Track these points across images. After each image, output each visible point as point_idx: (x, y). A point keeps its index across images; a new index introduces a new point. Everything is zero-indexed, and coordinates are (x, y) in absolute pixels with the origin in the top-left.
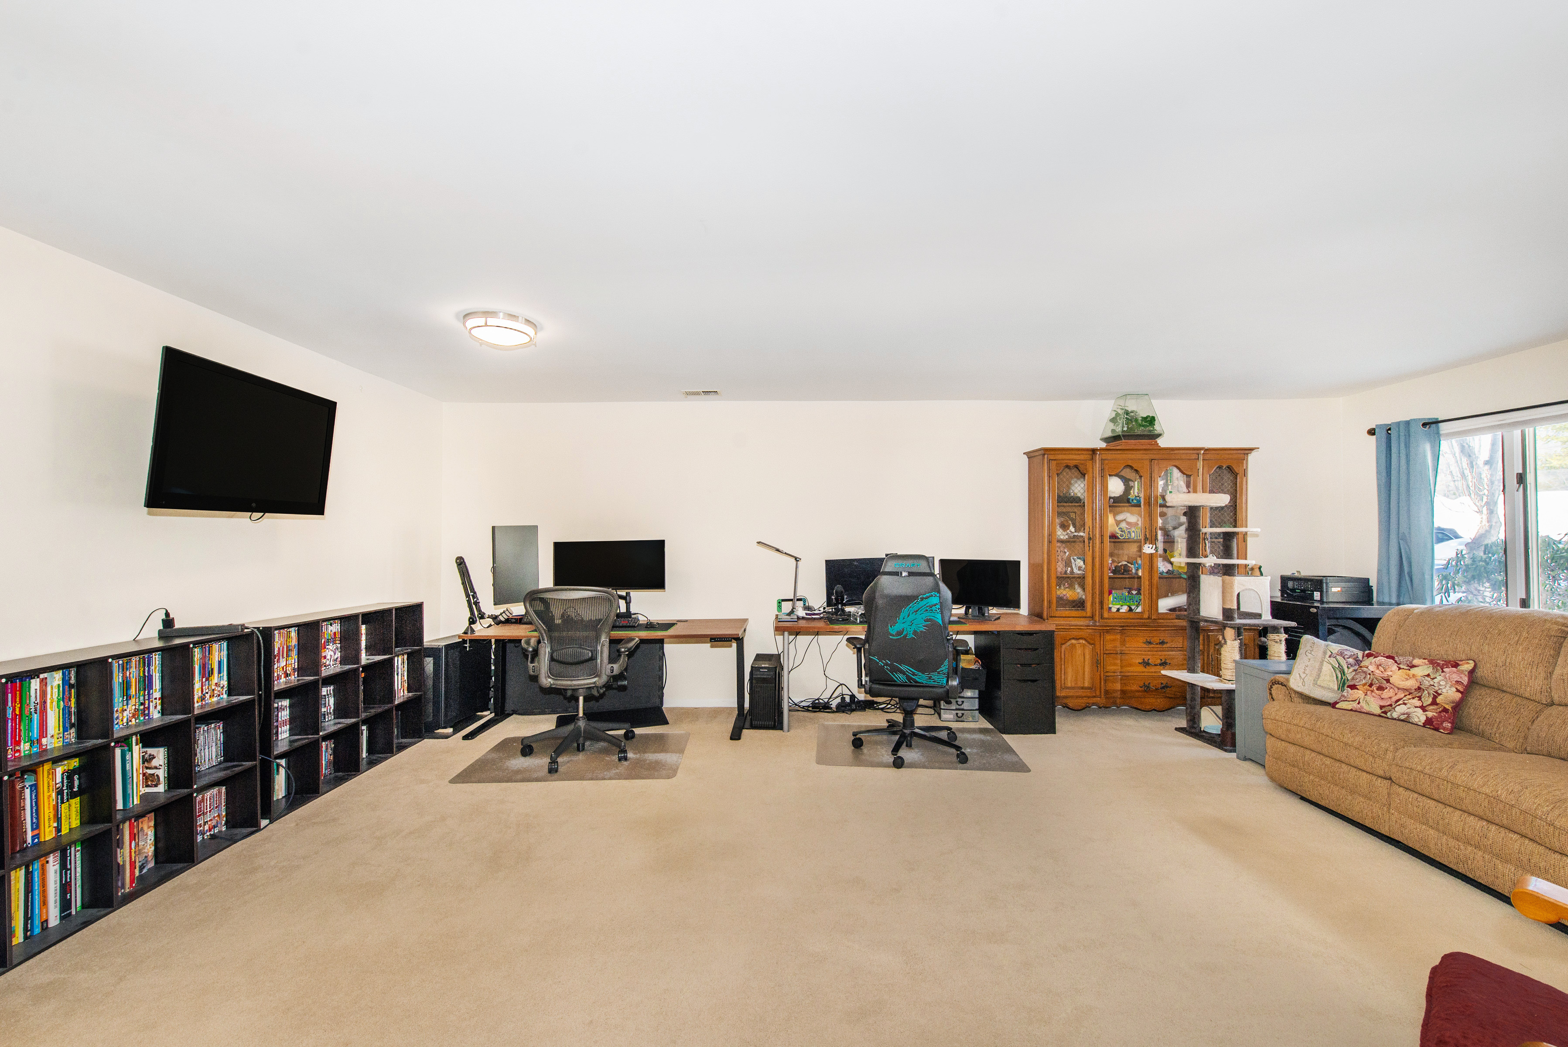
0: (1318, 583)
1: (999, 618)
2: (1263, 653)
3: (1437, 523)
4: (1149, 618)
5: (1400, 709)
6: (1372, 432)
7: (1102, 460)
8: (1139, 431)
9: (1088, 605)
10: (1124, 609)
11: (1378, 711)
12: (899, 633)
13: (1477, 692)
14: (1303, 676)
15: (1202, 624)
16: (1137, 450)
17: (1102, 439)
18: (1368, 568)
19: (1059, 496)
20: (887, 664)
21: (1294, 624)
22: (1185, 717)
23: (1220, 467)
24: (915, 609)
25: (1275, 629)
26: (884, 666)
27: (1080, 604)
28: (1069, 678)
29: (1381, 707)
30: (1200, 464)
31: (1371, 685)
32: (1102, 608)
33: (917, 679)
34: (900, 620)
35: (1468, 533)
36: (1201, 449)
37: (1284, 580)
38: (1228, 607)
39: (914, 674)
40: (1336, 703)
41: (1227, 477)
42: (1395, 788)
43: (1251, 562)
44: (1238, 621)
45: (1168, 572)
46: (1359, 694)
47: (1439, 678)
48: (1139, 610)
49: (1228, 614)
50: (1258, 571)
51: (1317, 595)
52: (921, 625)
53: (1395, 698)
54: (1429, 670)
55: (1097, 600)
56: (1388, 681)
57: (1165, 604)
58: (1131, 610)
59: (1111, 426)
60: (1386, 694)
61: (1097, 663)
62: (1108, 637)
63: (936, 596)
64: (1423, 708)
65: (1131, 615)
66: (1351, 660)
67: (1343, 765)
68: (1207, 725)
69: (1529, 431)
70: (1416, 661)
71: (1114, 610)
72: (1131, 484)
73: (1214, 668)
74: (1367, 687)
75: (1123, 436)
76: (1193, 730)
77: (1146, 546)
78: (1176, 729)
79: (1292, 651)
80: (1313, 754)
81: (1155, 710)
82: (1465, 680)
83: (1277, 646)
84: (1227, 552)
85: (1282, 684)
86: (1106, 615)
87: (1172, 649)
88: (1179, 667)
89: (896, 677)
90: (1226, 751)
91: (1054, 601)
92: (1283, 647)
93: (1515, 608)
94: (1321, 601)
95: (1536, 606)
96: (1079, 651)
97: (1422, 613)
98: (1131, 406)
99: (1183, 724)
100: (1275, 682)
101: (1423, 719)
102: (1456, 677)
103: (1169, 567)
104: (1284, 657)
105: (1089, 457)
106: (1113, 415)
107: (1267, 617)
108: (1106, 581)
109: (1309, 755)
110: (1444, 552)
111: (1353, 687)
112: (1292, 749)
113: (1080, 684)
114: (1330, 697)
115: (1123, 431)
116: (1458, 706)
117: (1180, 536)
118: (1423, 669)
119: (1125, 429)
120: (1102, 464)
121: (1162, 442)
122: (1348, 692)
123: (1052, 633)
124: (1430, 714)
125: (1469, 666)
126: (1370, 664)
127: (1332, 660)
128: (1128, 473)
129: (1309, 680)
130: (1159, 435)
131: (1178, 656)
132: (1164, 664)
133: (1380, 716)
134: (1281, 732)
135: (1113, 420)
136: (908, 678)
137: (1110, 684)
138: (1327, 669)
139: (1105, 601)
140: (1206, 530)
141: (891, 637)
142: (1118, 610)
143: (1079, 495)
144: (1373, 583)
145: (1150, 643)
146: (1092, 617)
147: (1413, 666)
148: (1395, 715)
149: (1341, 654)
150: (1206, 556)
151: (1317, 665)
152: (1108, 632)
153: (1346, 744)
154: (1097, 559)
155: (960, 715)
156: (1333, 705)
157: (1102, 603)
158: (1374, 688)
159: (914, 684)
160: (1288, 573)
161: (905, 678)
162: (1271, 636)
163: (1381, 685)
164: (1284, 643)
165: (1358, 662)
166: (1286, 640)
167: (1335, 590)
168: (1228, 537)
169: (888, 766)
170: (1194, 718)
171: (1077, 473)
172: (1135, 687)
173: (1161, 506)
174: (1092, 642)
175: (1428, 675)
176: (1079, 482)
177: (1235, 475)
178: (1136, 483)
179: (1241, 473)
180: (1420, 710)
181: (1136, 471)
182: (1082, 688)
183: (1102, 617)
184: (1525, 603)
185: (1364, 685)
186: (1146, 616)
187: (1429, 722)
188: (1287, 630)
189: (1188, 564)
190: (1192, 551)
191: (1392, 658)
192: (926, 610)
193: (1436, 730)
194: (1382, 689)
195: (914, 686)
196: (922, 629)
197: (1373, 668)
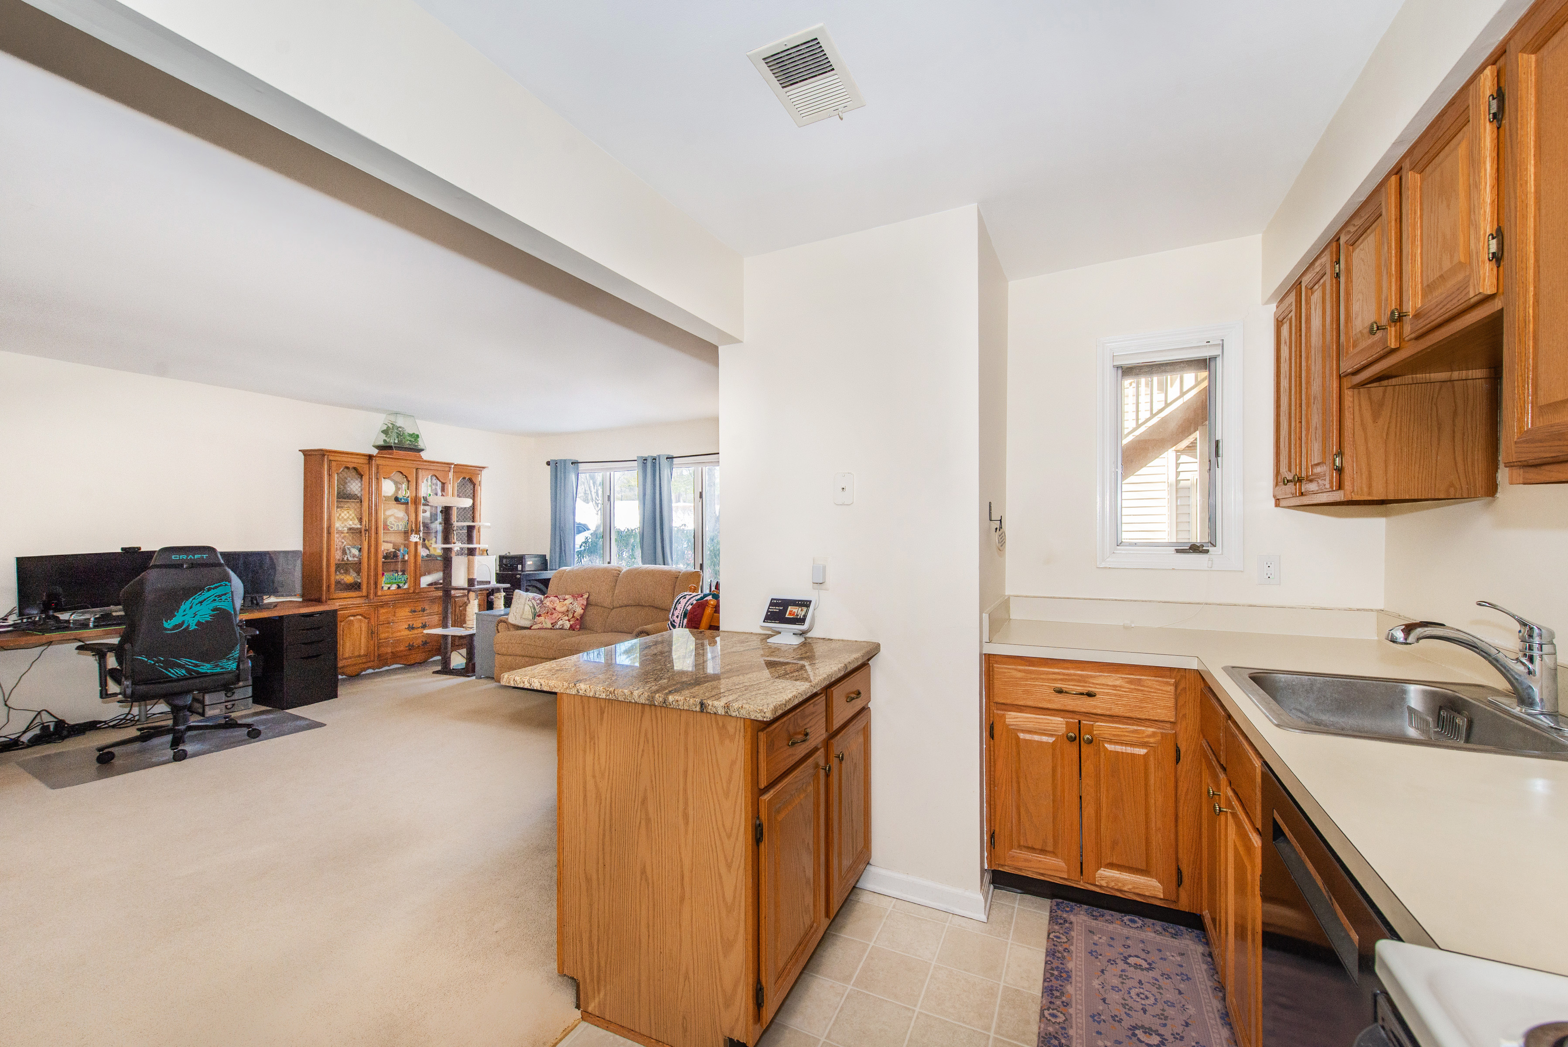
0: (520, 559)
1: (276, 606)
2: (490, 606)
3: (578, 520)
4: (414, 592)
5: (560, 623)
6: (548, 463)
7: (378, 466)
8: (407, 444)
9: (364, 586)
10: (394, 587)
11: (550, 626)
12: (178, 627)
13: (590, 608)
14: (515, 615)
15: (453, 592)
16: (406, 460)
17: (375, 447)
18: (545, 549)
19: (338, 493)
20: (159, 661)
21: (508, 585)
22: (440, 663)
23: (464, 478)
24: (201, 599)
25: (498, 590)
26: (154, 664)
27: (356, 586)
28: (347, 650)
29: (552, 624)
30: (451, 475)
31: (547, 613)
32: (376, 587)
33: (200, 670)
34: (179, 614)
35: (592, 527)
36: (452, 464)
37: (501, 558)
38: (471, 577)
39: (196, 666)
40: (531, 626)
41: (469, 487)
43: (482, 546)
44: (477, 587)
45: (427, 556)
46: (542, 619)
47: (575, 604)
48: (406, 586)
49: (471, 582)
50: (485, 552)
51: (520, 567)
52: (206, 616)
53: (557, 618)
54: (571, 600)
55: (372, 582)
56: (555, 609)
57: (425, 581)
58: (399, 587)
59: (383, 437)
60: (553, 616)
61: (372, 633)
62: (382, 611)
63: (226, 585)
64: (569, 620)
65: (400, 591)
66: (538, 601)
68: (455, 663)
69: (612, 473)
70: (567, 597)
71: (385, 588)
72: (400, 486)
73: (460, 621)
75: (395, 447)
76: (446, 670)
77: (413, 535)
78: (435, 673)
79: (508, 603)
81: (417, 663)
82: (585, 603)
83: (499, 600)
84: (470, 539)
85: (504, 622)
86: (379, 593)
87: (430, 614)
88: (435, 627)
89: (171, 672)
90: (469, 676)
91: (334, 586)
92: (502, 602)
93: (606, 565)
94: (522, 571)
95: (612, 564)
96: (356, 625)
97: (569, 571)
98: (400, 422)
99: (438, 668)
100: (501, 621)
101: (569, 626)
102: (582, 602)
103: (427, 552)
104: (503, 607)
105: (366, 461)
106: (385, 428)
107: (494, 584)
108: (380, 564)
109: (518, 660)
110: (580, 539)
111: (540, 616)
112: (510, 658)
113: (356, 654)
114: (527, 624)
115: (395, 443)
116: (582, 616)
117: (438, 526)
118: (569, 600)
119: (396, 441)
120: (378, 468)
121: (425, 455)
122: (538, 619)
123: (335, 611)
124: (571, 623)
125: (586, 596)
126: (547, 602)
127: (530, 603)
128: (399, 477)
129: (518, 617)
130: (422, 450)
131: (436, 619)
132: (424, 626)
133: (550, 629)
134: (503, 650)
135: (385, 432)
136: (188, 670)
137: (383, 649)
138: (527, 608)
139: (379, 581)
140: (456, 524)
141: (166, 633)
142: (389, 588)
143: (356, 493)
144: (548, 558)
145: (415, 611)
146: (367, 597)
147: (565, 599)
148: (557, 627)
149: (534, 599)
150: (454, 543)
151: (522, 606)
152: (382, 606)
154: (373, 547)
155: (229, 707)
156: (530, 628)
157: (376, 583)
158: (549, 614)
159: (196, 675)
160: (503, 554)
161: (184, 671)
162: (496, 595)
163: (551, 612)
164: (503, 598)
165: (542, 601)
166: (504, 596)
167: (529, 563)
168: (470, 529)
170: (446, 662)
171: (354, 473)
172: (402, 648)
173: (424, 505)
174: (368, 616)
175: (571, 603)
176: (357, 482)
177: (474, 485)
178: (404, 485)
179: (477, 484)
180: (567, 622)
181: (406, 477)
182: (359, 656)
183: (376, 594)
184: (608, 563)
185: (544, 614)
186: (411, 591)
187: (571, 627)
188: (505, 590)
189: (444, 549)
190: (446, 539)
191: (556, 597)
192: (215, 600)
193: (574, 630)
194: (552, 614)
195: (196, 678)
196: (208, 619)
197: (548, 604)
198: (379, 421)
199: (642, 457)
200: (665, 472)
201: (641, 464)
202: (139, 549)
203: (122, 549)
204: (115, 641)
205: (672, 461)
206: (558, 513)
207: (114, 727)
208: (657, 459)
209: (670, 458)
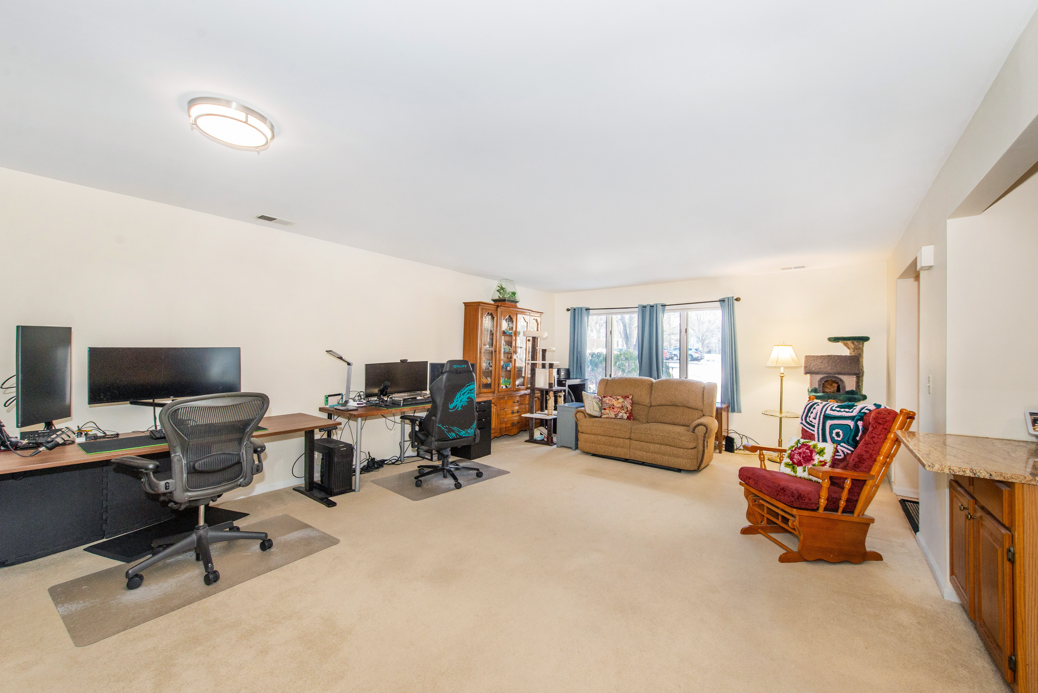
4: (513, 390)
5: (620, 414)
6: (568, 310)
7: (500, 311)
8: (510, 298)
9: (493, 386)
11: (614, 416)
12: (454, 407)
13: (635, 405)
14: (590, 407)
16: (510, 308)
17: (493, 300)
22: (529, 434)
23: (534, 319)
24: (464, 392)
25: (561, 391)
26: (445, 429)
29: (615, 415)
30: (530, 317)
31: (610, 408)
32: (499, 386)
33: (461, 434)
34: (455, 400)
36: (531, 311)
39: (460, 432)
40: (601, 416)
41: (535, 324)
42: (632, 441)
44: (554, 388)
46: (607, 411)
47: (626, 402)
48: (510, 387)
52: (465, 402)
53: (618, 411)
54: (622, 400)
55: (496, 383)
56: (613, 405)
57: (519, 383)
59: (497, 294)
60: (615, 410)
61: (498, 415)
62: (502, 401)
65: (507, 390)
66: (598, 400)
67: (613, 438)
68: (537, 437)
69: (613, 316)
70: (618, 397)
72: (510, 324)
74: (609, 408)
75: (503, 300)
76: (532, 440)
77: (513, 355)
78: (525, 441)
80: (601, 437)
81: (514, 435)
82: (631, 402)
83: (561, 398)
84: (544, 358)
85: (582, 412)
86: (500, 390)
88: (525, 413)
89: (450, 435)
90: (549, 445)
91: (481, 385)
95: (613, 376)
98: (505, 285)
99: (528, 438)
100: (578, 412)
101: (626, 417)
102: (629, 401)
105: (496, 309)
106: (496, 289)
108: (500, 372)
109: (599, 437)
111: (604, 409)
112: (593, 436)
114: (597, 414)
116: (631, 410)
118: (621, 400)
119: (504, 296)
120: (501, 314)
121: (519, 305)
122: (603, 411)
123: (491, 401)
124: (628, 415)
125: (631, 397)
127: (595, 400)
128: (509, 319)
130: (518, 302)
131: (526, 407)
133: (614, 418)
135: (496, 291)
136: (456, 434)
137: (502, 425)
138: (594, 404)
140: (538, 348)
141: (450, 411)
143: (491, 328)
145: (514, 402)
146: (495, 392)
147: (618, 399)
148: (619, 417)
151: (590, 402)
152: (501, 398)
153: (615, 429)
154: (498, 362)
156: (601, 417)
157: (499, 384)
158: (611, 408)
159: (459, 437)
162: (559, 394)
164: (563, 396)
165: (602, 400)
169: (453, 489)
170: (532, 435)
171: (490, 316)
172: (509, 425)
173: (519, 336)
174: (496, 404)
175: (623, 402)
180: (625, 414)
181: (511, 318)
182: (497, 427)
183: (498, 391)
184: (610, 376)
185: (608, 408)
187: (628, 417)
189: (531, 364)
190: (534, 358)
191: (612, 397)
192: (469, 393)
193: (630, 420)
194: (613, 408)
195: (459, 439)
196: (466, 404)
197: (607, 401)
198: (495, 285)
199: (642, 305)
200: (660, 315)
201: (641, 310)
202: (407, 360)
203: (401, 361)
204: (423, 414)
205: (665, 307)
206: (576, 342)
207: (393, 463)
208: (655, 307)
209: (664, 306)
